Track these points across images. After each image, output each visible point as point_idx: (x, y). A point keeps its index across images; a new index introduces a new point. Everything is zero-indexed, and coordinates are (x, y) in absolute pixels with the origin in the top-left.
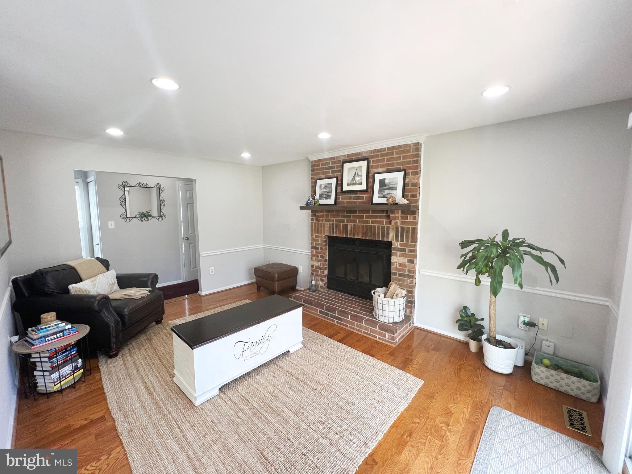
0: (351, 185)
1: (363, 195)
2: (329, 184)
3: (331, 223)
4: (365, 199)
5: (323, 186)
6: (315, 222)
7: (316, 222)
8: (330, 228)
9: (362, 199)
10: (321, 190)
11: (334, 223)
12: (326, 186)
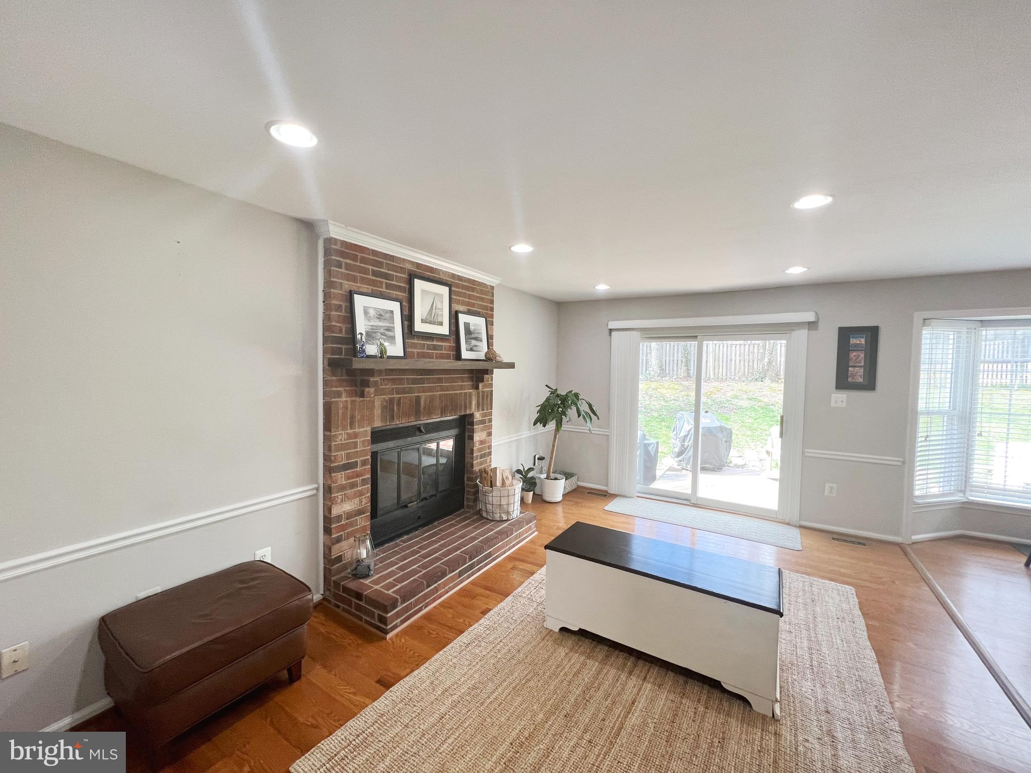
0: (427, 322)
1: (441, 344)
2: (386, 312)
3: (387, 397)
4: (445, 351)
5: (372, 312)
6: (344, 399)
7: (348, 399)
8: (384, 408)
9: (440, 350)
10: (369, 321)
11: (395, 396)
12: (380, 315)
